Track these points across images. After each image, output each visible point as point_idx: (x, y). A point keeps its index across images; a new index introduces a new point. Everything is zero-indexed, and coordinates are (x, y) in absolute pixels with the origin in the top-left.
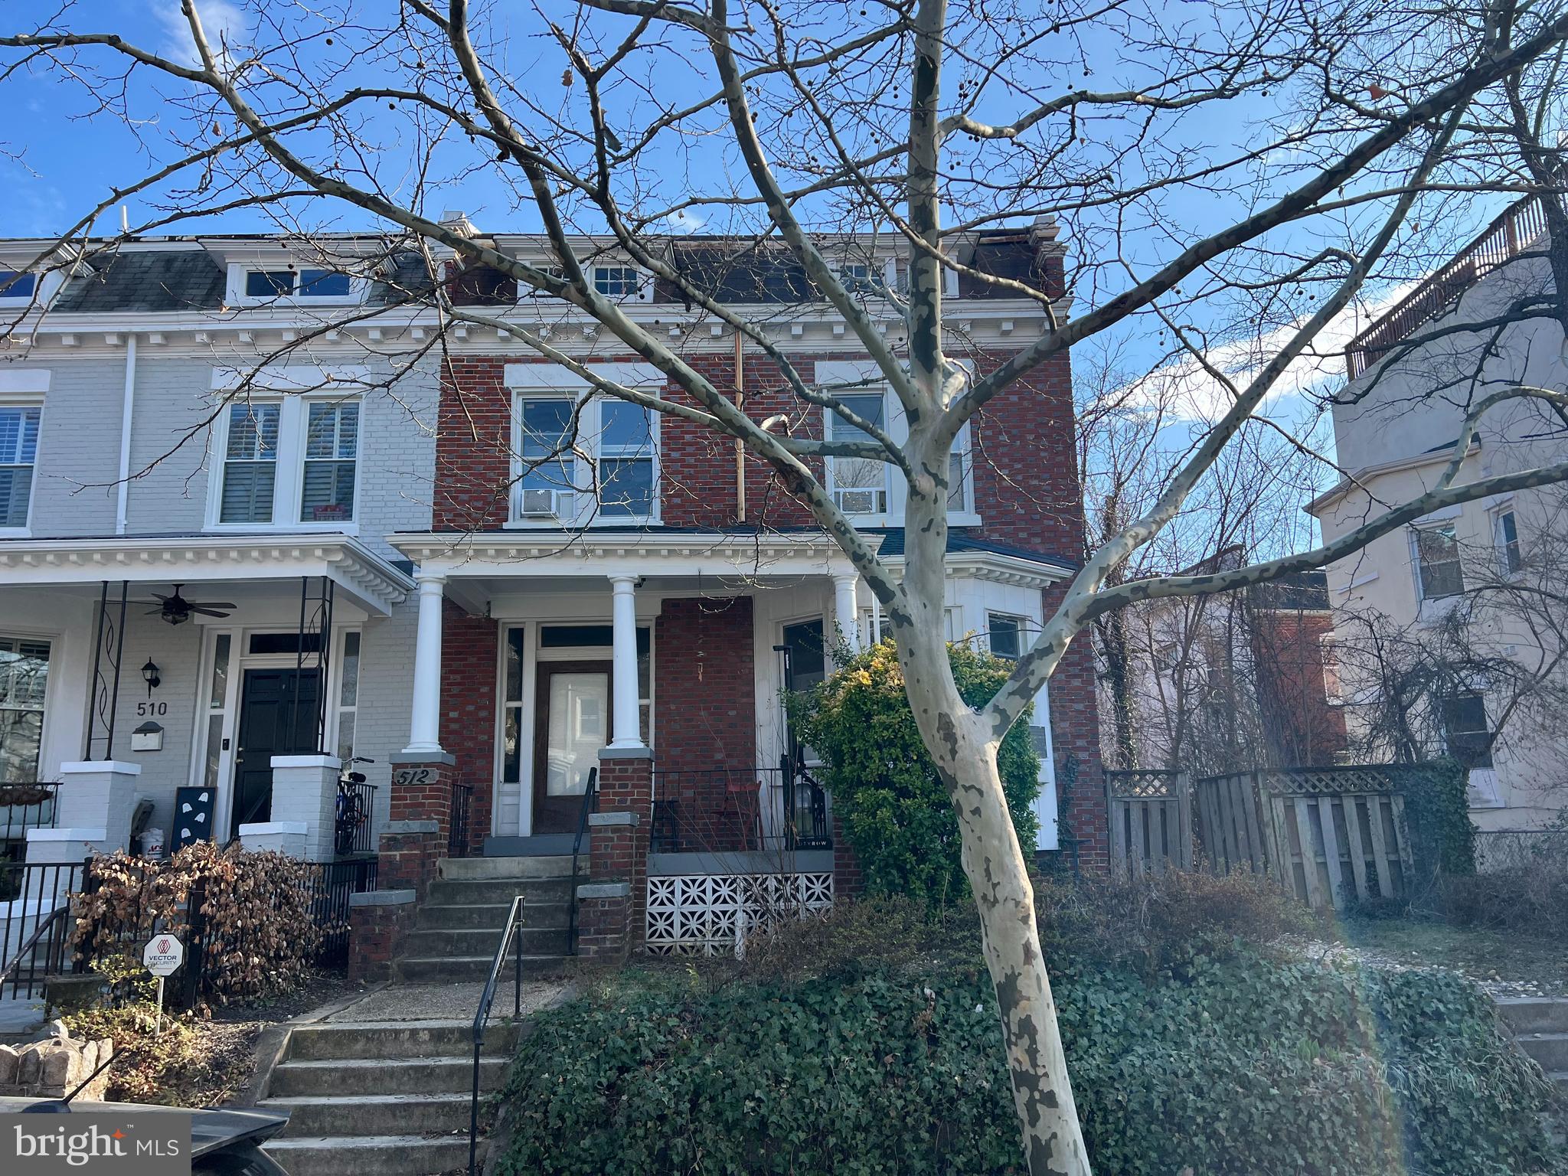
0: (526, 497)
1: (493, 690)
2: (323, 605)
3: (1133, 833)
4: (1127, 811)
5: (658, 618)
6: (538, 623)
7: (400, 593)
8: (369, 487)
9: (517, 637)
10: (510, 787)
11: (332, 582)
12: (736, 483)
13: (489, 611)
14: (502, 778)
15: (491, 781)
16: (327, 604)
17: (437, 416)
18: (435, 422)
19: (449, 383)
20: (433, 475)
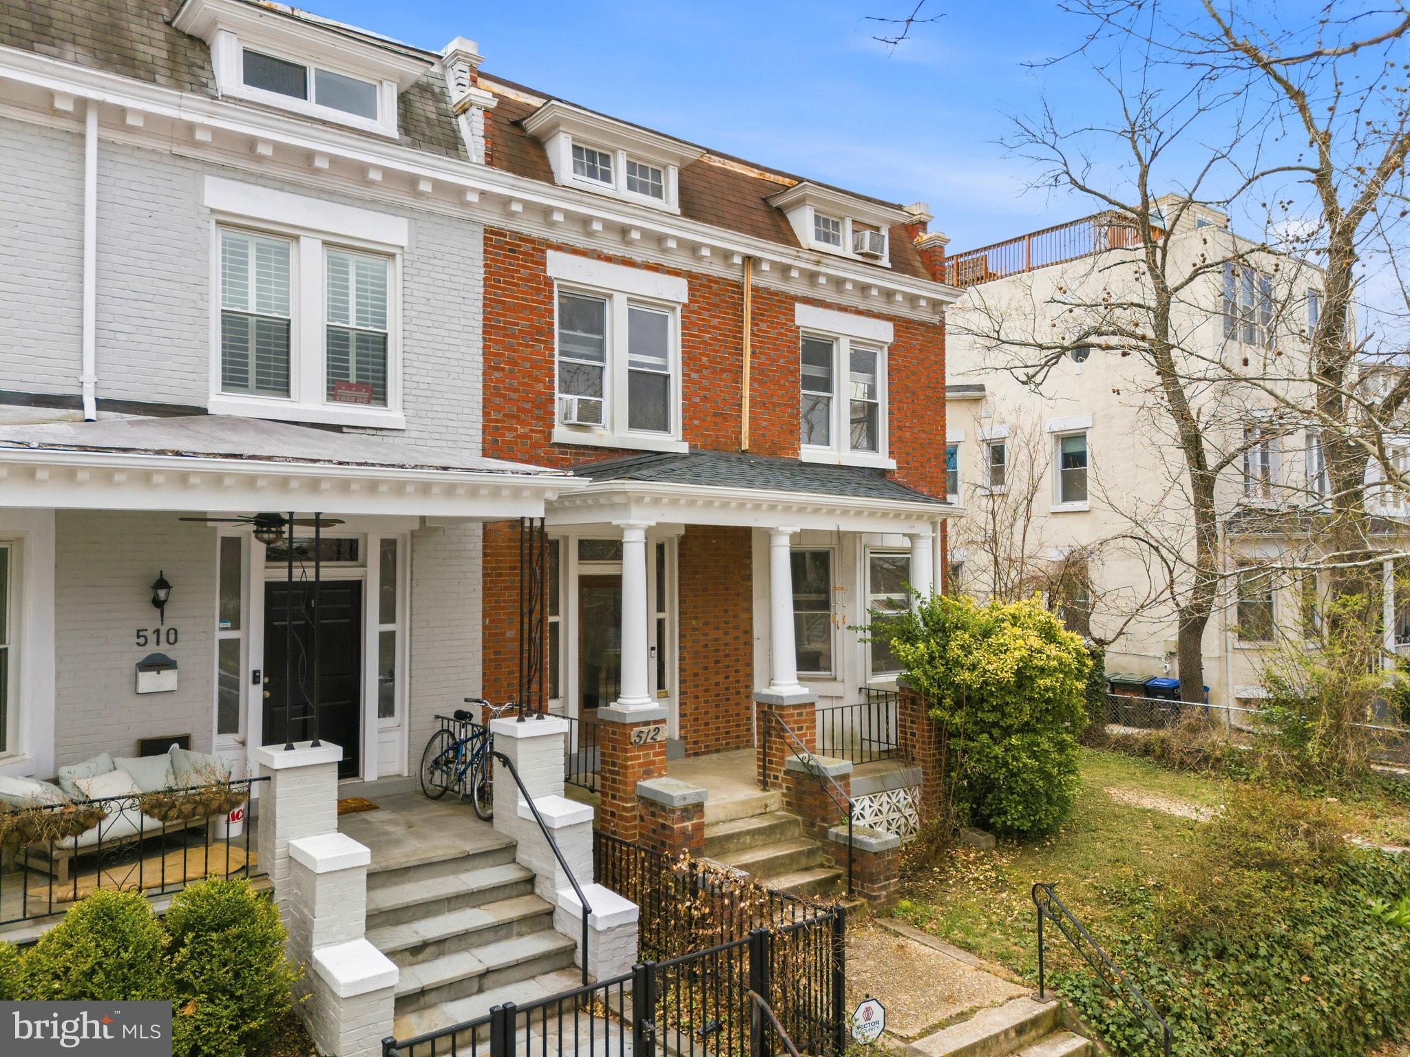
5: (683, 537)
6: (578, 537)
12: (740, 411)
15: (546, 701)
17: (481, 297)
18: (480, 304)
19: (492, 259)
20: (481, 366)
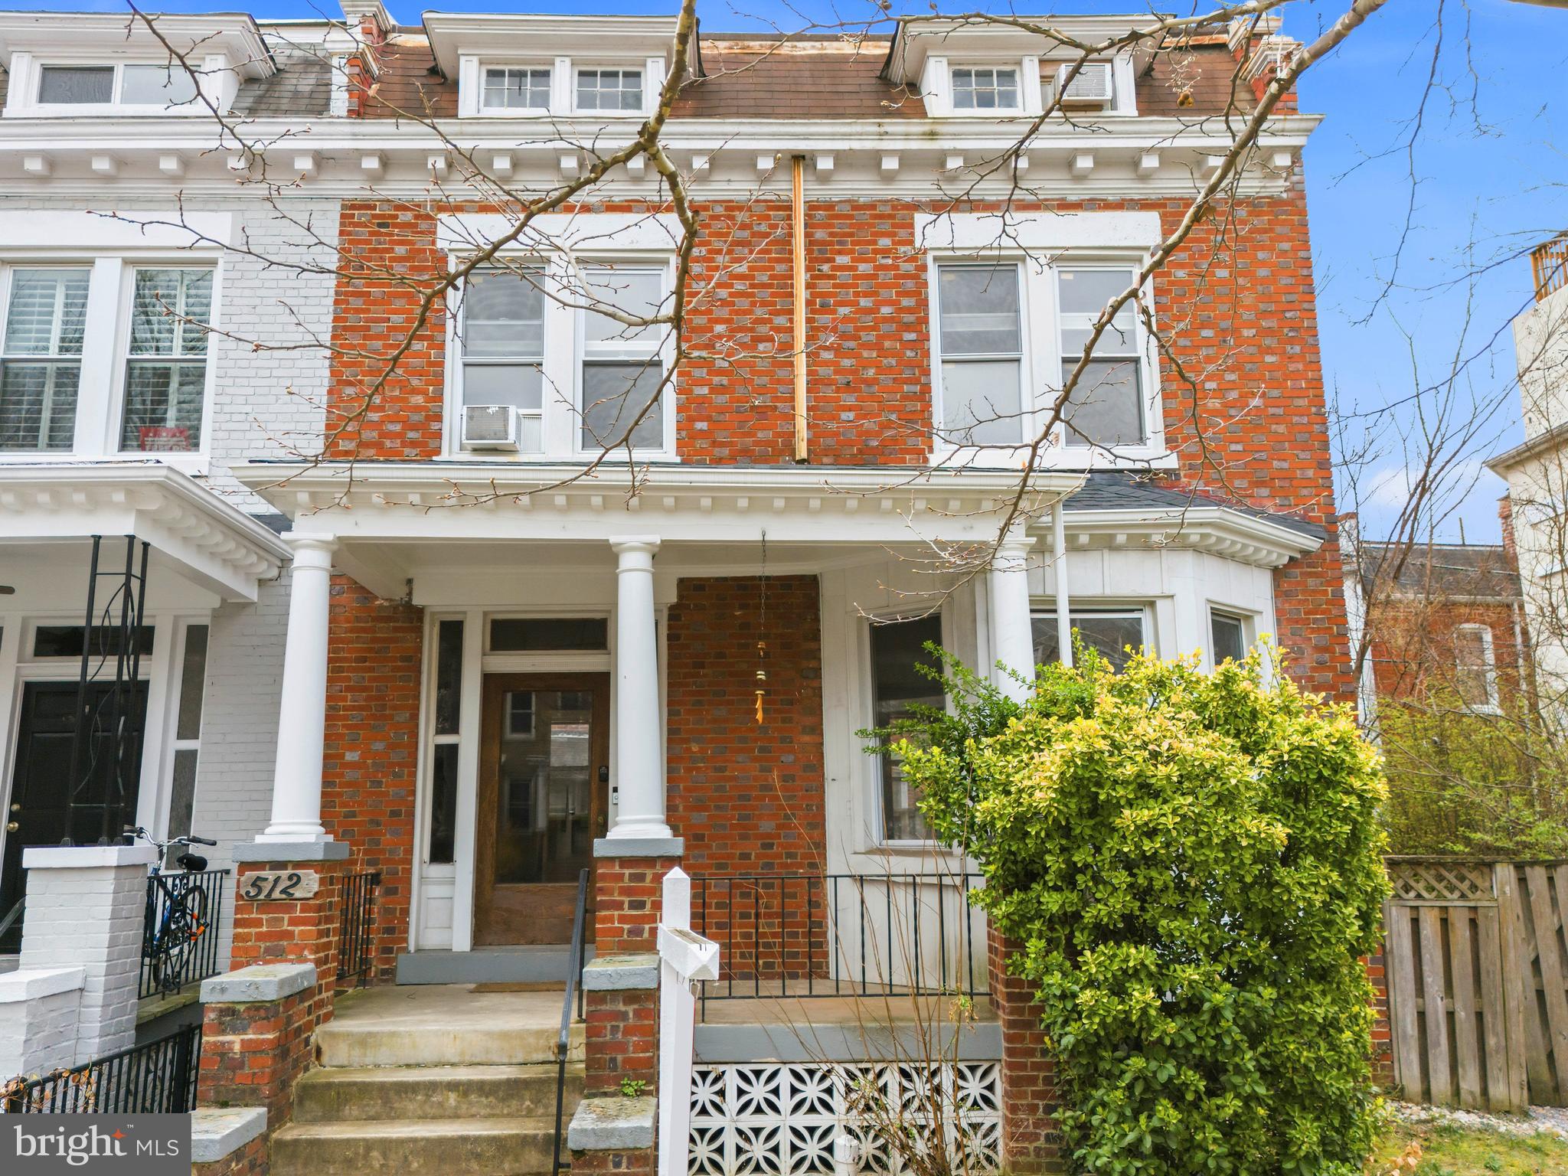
0: (470, 418)
1: (415, 717)
2: (127, 585)
3: (1426, 957)
4: (1415, 922)
5: (672, 608)
6: (485, 614)
7: (270, 565)
8: (226, 399)
9: (452, 633)
10: (439, 870)
11: (146, 545)
12: (793, 399)
13: (410, 594)
14: (427, 856)
15: (410, 862)
16: (135, 584)
17: (332, 292)
18: (330, 301)
19: (351, 242)
20: (326, 382)
